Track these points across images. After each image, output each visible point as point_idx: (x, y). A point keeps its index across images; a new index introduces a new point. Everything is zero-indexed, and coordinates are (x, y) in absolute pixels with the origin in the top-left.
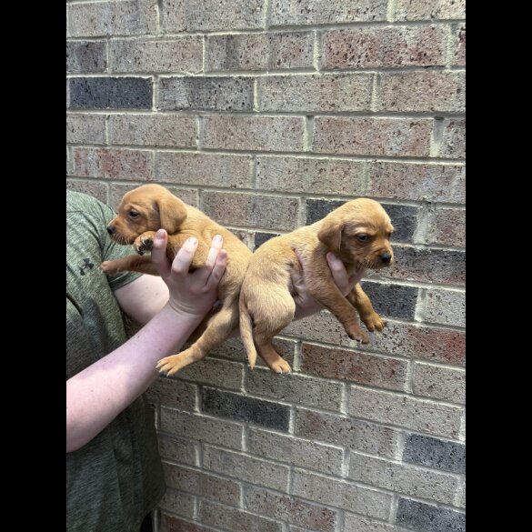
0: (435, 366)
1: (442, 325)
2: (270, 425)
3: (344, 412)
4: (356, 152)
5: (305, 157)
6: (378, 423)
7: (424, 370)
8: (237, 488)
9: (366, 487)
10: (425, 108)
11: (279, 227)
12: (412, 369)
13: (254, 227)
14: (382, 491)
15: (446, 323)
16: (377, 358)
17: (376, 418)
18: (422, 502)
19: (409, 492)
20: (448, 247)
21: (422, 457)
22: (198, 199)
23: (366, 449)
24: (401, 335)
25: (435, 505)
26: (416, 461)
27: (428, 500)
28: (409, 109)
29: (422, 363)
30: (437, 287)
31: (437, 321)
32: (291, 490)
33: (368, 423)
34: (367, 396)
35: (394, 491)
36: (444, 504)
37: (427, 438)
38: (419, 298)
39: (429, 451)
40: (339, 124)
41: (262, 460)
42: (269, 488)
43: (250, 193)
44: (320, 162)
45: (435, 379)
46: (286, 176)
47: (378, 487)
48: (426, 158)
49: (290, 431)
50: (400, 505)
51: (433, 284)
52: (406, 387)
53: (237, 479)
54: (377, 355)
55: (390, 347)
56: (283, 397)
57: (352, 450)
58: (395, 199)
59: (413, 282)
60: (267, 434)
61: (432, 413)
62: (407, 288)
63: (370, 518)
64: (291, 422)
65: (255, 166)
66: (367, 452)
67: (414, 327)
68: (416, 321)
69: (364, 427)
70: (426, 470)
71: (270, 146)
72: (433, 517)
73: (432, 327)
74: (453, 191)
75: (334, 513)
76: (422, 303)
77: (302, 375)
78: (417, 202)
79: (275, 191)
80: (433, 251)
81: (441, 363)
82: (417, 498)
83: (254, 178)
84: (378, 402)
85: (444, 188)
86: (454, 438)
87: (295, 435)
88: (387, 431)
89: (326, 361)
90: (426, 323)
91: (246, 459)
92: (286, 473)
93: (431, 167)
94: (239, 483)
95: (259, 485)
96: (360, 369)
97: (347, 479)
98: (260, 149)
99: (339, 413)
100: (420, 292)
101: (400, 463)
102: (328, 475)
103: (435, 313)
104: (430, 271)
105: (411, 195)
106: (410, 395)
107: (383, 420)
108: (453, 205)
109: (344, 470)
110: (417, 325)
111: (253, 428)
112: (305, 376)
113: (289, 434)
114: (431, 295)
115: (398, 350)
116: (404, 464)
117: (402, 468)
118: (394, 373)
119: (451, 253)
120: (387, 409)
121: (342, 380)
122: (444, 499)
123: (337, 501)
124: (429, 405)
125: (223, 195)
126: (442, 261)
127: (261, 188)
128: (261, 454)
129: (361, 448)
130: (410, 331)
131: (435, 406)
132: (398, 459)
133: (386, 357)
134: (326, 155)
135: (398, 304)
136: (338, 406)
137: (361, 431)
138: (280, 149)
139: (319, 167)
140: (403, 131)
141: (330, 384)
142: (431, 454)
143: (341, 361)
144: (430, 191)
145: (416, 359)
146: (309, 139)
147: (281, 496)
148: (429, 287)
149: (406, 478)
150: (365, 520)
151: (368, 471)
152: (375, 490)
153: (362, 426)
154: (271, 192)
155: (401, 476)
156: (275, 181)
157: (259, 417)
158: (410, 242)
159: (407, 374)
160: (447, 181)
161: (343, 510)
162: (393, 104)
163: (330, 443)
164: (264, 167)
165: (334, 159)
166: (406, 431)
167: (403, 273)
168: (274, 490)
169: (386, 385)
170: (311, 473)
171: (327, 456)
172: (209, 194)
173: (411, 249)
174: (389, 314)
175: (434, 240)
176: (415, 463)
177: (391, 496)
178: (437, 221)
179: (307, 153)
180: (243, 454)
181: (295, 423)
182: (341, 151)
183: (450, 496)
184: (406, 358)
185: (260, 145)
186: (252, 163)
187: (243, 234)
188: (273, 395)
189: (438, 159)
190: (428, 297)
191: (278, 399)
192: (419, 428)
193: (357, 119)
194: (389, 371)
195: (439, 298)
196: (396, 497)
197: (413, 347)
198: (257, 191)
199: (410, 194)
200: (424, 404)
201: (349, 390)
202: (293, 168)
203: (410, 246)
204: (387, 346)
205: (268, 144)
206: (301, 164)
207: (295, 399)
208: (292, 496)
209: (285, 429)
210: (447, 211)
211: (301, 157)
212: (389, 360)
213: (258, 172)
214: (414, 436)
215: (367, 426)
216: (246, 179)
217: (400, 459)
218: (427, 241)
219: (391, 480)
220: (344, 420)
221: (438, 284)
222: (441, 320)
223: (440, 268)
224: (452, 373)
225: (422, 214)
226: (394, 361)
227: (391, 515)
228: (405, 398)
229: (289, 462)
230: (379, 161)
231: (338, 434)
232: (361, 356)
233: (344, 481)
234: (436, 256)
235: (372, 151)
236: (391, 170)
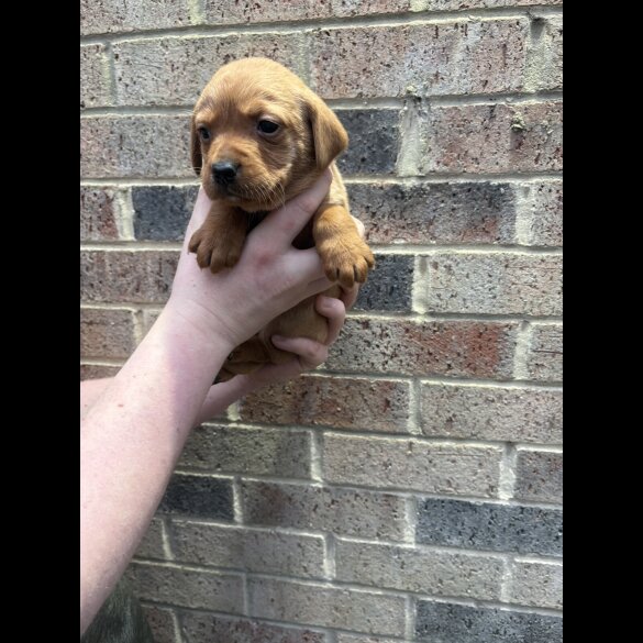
0: (453, 384)
1: (459, 315)
2: (205, 512)
3: (317, 478)
4: (283, 16)
5: (196, 36)
6: (373, 488)
7: (437, 394)
8: (168, 617)
9: (364, 591)
11: (171, 172)
12: (414, 395)
13: (127, 178)
14: (390, 593)
15: (463, 310)
16: (359, 383)
17: (366, 479)
18: (452, 602)
19: (430, 590)
20: (457, 175)
21: (445, 534)
23: (358, 533)
24: (394, 340)
25: (472, 605)
26: (437, 539)
27: (461, 598)
29: (432, 382)
30: (445, 251)
31: (450, 309)
32: (251, 609)
33: (358, 491)
34: (351, 447)
35: (408, 591)
36: (486, 601)
37: (451, 502)
38: (417, 274)
39: (454, 522)
41: (199, 570)
42: (217, 612)
43: (110, 115)
44: (224, 41)
45: (454, 407)
46: (168, 76)
47: (383, 588)
48: (405, 14)
49: (237, 519)
50: (419, 610)
51: (438, 245)
52: (411, 425)
53: (165, 604)
54: (359, 378)
55: (377, 361)
56: (219, 466)
57: (335, 535)
58: (360, 98)
59: (406, 246)
60: (202, 527)
61: (454, 461)
62: (394, 258)
63: (375, 636)
64: (236, 504)
65: (111, 62)
66: (360, 536)
67: (414, 324)
68: (416, 314)
69: (352, 498)
70: (452, 552)
71: (131, 23)
72: (471, 623)
73: (442, 320)
74: (458, 72)
75: (321, 636)
76: (422, 282)
77: (243, 426)
78: (398, 100)
79: (153, 107)
80: (433, 186)
81: (463, 378)
82: (444, 597)
83: (113, 85)
84: (369, 456)
85: (442, 69)
86: (491, 497)
87: (246, 523)
88: (389, 499)
89: (279, 398)
90: (432, 314)
91: (174, 572)
93: (415, 30)
94: (171, 610)
95: (200, 609)
96: (335, 403)
97: (335, 582)
98: (115, 29)
99: (309, 479)
100: (417, 262)
101: (413, 546)
102: (304, 579)
103: (446, 296)
104: (431, 223)
105: (387, 89)
106: (419, 437)
107: (380, 484)
108: (459, 98)
109: (328, 568)
110: (418, 320)
111: (178, 521)
112: (249, 427)
113: (236, 523)
114: (436, 266)
115: (392, 365)
116: (419, 547)
117: (416, 554)
118: (389, 404)
119: (462, 186)
120: (385, 464)
121: (308, 426)
122: (485, 594)
123: (323, 618)
124: (449, 449)
126: (450, 203)
127: (129, 103)
128: (196, 560)
129: (351, 531)
130: (407, 331)
131: (459, 450)
132: (409, 540)
133: (374, 380)
134: (232, 27)
135: (383, 288)
136: (308, 470)
137: (347, 505)
138: (150, 25)
139: (223, 52)
141: (290, 434)
142: (459, 527)
143: (303, 395)
144: (418, 77)
145: (423, 377)
147: (237, 619)
148: (432, 252)
149: (426, 567)
150: (368, 640)
151: (365, 565)
152: (380, 593)
153: (348, 497)
154: (147, 108)
155: (416, 567)
156: (151, 90)
157: (185, 504)
158: (393, 174)
159: (410, 404)
160: (445, 54)
161: (334, 630)
163: (301, 529)
164: (128, 62)
165: (247, 33)
166: (417, 496)
167: (386, 232)
168: (225, 613)
169: (378, 426)
170: (278, 579)
171: (299, 550)
173: (396, 187)
174: (370, 306)
175: (432, 166)
176: (435, 544)
177: (404, 599)
178: (435, 131)
179: (198, 28)
180: (168, 565)
181: (242, 504)
182: (257, 17)
183: (495, 589)
184: (407, 377)
185: (115, 23)
186: (105, 58)
187: (111, 193)
188: (201, 464)
189: (426, 13)
190: (431, 269)
191: (210, 471)
192: (436, 488)
194: (380, 402)
195: (449, 268)
196: (412, 599)
197: (414, 358)
198: (121, 109)
199: (385, 86)
200: (440, 449)
201: (320, 440)
202: (179, 60)
203: (393, 182)
204: (374, 360)
205: (128, 19)
206: (192, 51)
207: (237, 466)
208: (255, 619)
209: (229, 517)
210: (449, 110)
211: (188, 36)
212: (378, 383)
213: (119, 73)
214: (429, 501)
215: (357, 495)
216: (99, 88)
217: (412, 540)
218: (420, 169)
219: (402, 574)
220: (319, 490)
221: (445, 245)
222: (456, 306)
223: (446, 216)
224: (480, 393)
225: (408, 122)
226: (387, 383)
227: (407, 628)
228: (411, 444)
229: (242, 567)
230: (325, 28)
231: (313, 515)
232: (334, 382)
233: (331, 586)
234: (438, 195)
235: (311, 10)
236: (347, 45)
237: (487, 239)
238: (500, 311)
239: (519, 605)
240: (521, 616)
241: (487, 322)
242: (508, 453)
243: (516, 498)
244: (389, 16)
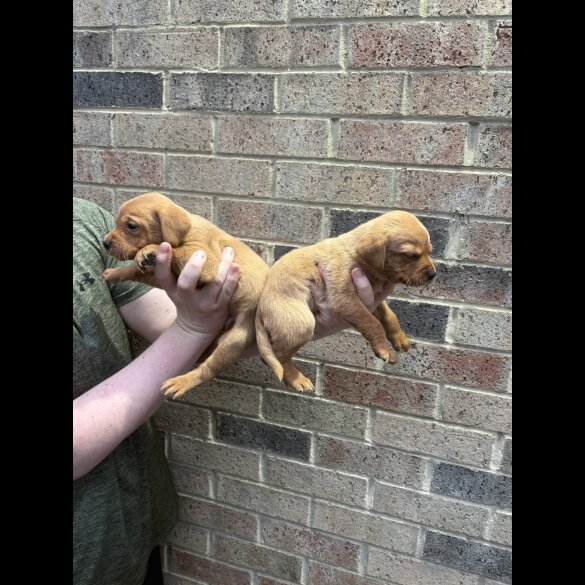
0: (466, 390)
1: (474, 347)
2: (290, 453)
3: (368, 437)
4: (384, 159)
5: (329, 164)
6: (405, 451)
7: (455, 395)
8: (254, 521)
9: (391, 519)
10: (459, 112)
11: (301, 240)
12: (441, 394)
13: (273, 240)
14: (409, 524)
15: (478, 345)
16: (404, 382)
17: (401, 444)
18: (451, 535)
19: (437, 525)
20: (482, 263)
21: (451, 488)
22: (212, 207)
23: (391, 479)
24: (431, 358)
25: (464, 539)
26: (444, 491)
27: (457, 533)
28: (442, 113)
29: (453, 388)
30: (469, 307)
31: (470, 343)
32: (312, 522)
33: (395, 451)
34: (394, 423)
35: (421, 524)
36: (474, 537)
37: (457, 467)
38: (450, 318)
39: (458, 480)
40: (366, 129)
41: (281, 491)
42: (289, 521)
43: (269, 202)
44: (346, 169)
45: (465, 404)
46: (309, 184)
47: (405, 520)
48: (459, 167)
49: (311, 460)
50: (427, 538)
51: (465, 303)
52: (435, 413)
53: (254, 511)
54: (405, 379)
55: (418, 370)
56: (304, 423)
57: (376, 479)
58: (426, 210)
59: (444, 300)
60: (286, 463)
61: (461, 440)
62: (437, 307)
63: (395, 552)
64: (312, 450)
65: (274, 172)
66: (393, 482)
67: (445, 349)
68: (447, 343)
69: (390, 456)
70: (454, 501)
71: (291, 152)
72: (462, 551)
74: (488, 203)
75: (358, 547)
76: (453, 324)
77: (324, 400)
78: (449, 214)
79: (297, 201)
80: (465, 267)
81: (473, 387)
82: (445, 531)
83: (274, 185)
84: (405, 429)
85: (479, 200)
86: (485, 467)
87: (316, 464)
88: (415, 460)
89: (350, 385)
90: (457, 345)
91: (263, 489)
92: (306, 504)
93: (464, 176)
94: (256, 516)
95: (277, 518)
96: (387, 393)
97: (372, 511)
98: (280, 154)
99: (363, 440)
100: (451, 311)
101: (428, 494)
102: (351, 506)
103: (467, 334)
104: (462, 289)
105: (443, 206)
106: (440, 421)
107: (410, 448)
108: (488, 218)
109: (369, 501)
110: (448, 347)
111: (271, 456)
112: (328, 401)
113: (310, 463)
114: (463, 315)
115: (428, 374)
116: (432, 495)
117: (430, 499)
118: (422, 398)
119: (484, 269)
120: (415, 436)
121: (367, 406)
122: (473, 532)
123: (360, 534)
124: (459, 432)
125: (240, 204)
126: (476, 278)
127: (282, 197)
128: (279, 484)
129: (387, 478)
130: (440, 353)
131: (465, 433)
132: (426, 489)
133: (414, 381)
134: (352, 161)
135: (427, 324)
136: (363, 434)
137: (387, 461)
138: (301, 154)
139: (344, 175)
140: (435, 137)
141: (354, 409)
142: (461, 485)
143: (366, 385)
144: (463, 203)
145: (448, 384)
146: (334, 144)
147: (300, 529)
148: (461, 307)
149: (434, 509)
150: (390, 554)
151: (394, 502)
152: (402, 522)
153: (388, 455)
154: (292, 201)
155: (428, 508)
156: (296, 190)
157: (278, 446)
158: (442, 257)
159: (437, 399)
160: (482, 192)
161: (366, 544)
162: (425, 107)
163: (353, 472)
164: (285, 173)
165: (361, 166)
166: (435, 460)
167: (433, 291)
168: (293, 522)
169: (414, 411)
170: (333, 504)
171: (350, 486)
172: (225, 203)
173: (442, 264)
174: (417, 334)
175: (466, 255)
176: (443, 494)
177: (417, 529)
178: (471, 235)
179: (331, 159)
180: (260, 485)
181: (316, 451)
182: (368, 157)
183: (481, 529)
184: (436, 382)
185: (281, 150)
186: (271, 169)
187: (262, 248)
188: (292, 421)
189: (472, 168)
190: (459, 317)
191: (298, 426)
192: (448, 456)
193: (386, 123)
194: (417, 396)
195: (471, 317)
196: (423, 530)
197: (443, 371)
198: (276, 200)
200: (453, 431)
201: (374, 416)
202: (317, 176)
203: (441, 262)
204: (416, 369)
205: (289, 149)
206: (325, 172)
207: (316, 425)
208: (313, 529)
209: (306, 458)
210: (481, 224)
211: (324, 164)
212: (416, 384)
213: (278, 179)
214: (442, 464)
215: (394, 454)
216: (265, 186)
217: (428, 489)
218: (459, 256)
219: (418, 512)
220: (369, 448)
221: (470, 303)
222: (473, 341)
223: (473, 286)
224: (483, 398)
225: (454, 227)
226: (423, 385)
227: (417, 549)
228: (434, 425)
229: (310, 493)
230: (409, 169)
231: (363, 464)
232: (387, 379)
233: (368, 513)
234: (469, 273)
235: (402, 158)
236: (422, 180)
237: (497, 303)
238: (502, 348)
239: (496, 543)
240: (497, 551)
241: (492, 354)
242: (499, 440)
243: (501, 470)
244: (449, 167)
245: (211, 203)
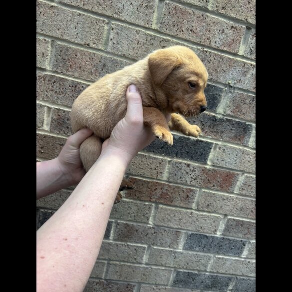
0: (213, 192)
1: (223, 168)
3: (151, 223)
4: (191, 39)
5: (152, 33)
6: (172, 228)
7: (207, 195)
9: (157, 267)
10: (242, 18)
12: (199, 195)
14: (167, 268)
15: (225, 166)
16: (179, 188)
17: (171, 225)
18: (190, 271)
19: (183, 267)
20: (236, 118)
21: (194, 246)
22: (50, 49)
23: (162, 245)
24: (197, 173)
25: (197, 272)
26: (190, 248)
27: (194, 270)
28: (233, 15)
29: (206, 191)
30: (224, 143)
31: (220, 165)
32: (106, 276)
33: (166, 229)
34: (169, 212)
35: (174, 267)
36: (202, 271)
37: (200, 235)
38: (212, 150)
39: (199, 242)
40: (184, 13)
43: (102, 54)
44: (164, 40)
45: (211, 200)
46: (135, 46)
47: (165, 267)
48: (235, 55)
49: (111, 238)
50: (177, 274)
51: (222, 141)
54: (179, 186)
55: (188, 180)
57: (152, 246)
58: (211, 80)
59: (211, 139)
61: (205, 220)
62: (206, 143)
63: (156, 285)
64: (112, 232)
65: (109, 30)
66: (162, 246)
67: (206, 168)
68: (208, 165)
69: (162, 231)
70: (195, 253)
71: (123, 16)
72: (194, 279)
73: (216, 168)
74: (247, 81)
75: (134, 286)
76: (213, 153)
77: (126, 200)
78: (224, 85)
79: (124, 56)
80: (227, 120)
81: (217, 190)
82: (187, 270)
83: (107, 40)
84: (175, 216)
85: (242, 78)
86: (214, 234)
87: (114, 240)
88: (177, 233)
89: (144, 189)
90: (213, 166)
92: (103, 266)
93: (237, 61)
96: (167, 194)
97: (147, 264)
98: (115, 16)
99: (148, 223)
100: (214, 145)
101: (181, 251)
102: (133, 263)
103: (220, 160)
104: (222, 133)
105: (221, 79)
106: (196, 210)
107: (175, 226)
108: (245, 91)
109: (145, 259)
110: (208, 167)
113: (109, 239)
114: (220, 148)
115: (194, 183)
116: (183, 251)
117: (182, 253)
118: (188, 197)
119: (236, 122)
120: (180, 220)
121: (153, 202)
122: (202, 268)
123: (137, 279)
124: (205, 215)
125: (76, 52)
126: (231, 127)
127: (112, 51)
129: (159, 244)
130: (203, 170)
131: (208, 216)
132: (180, 249)
133: (185, 187)
134: (169, 35)
135: (199, 153)
136: (148, 219)
137: (160, 234)
138: (133, 20)
139: (162, 44)
140: (226, 30)
141: (145, 205)
142: (200, 244)
143: (155, 190)
144: (233, 79)
145: (203, 188)
146: (158, 19)
147: (97, 281)
148: (220, 143)
149: (183, 259)
150: (154, 287)
151: (161, 257)
152: (163, 268)
154: (120, 56)
155: (180, 258)
156: (125, 48)
158: (215, 112)
159: (196, 198)
160: (245, 74)
161: (140, 283)
162: (223, 8)
163: (138, 243)
164: (117, 33)
165: (174, 40)
166: (188, 232)
167: (206, 132)
169: (181, 205)
170: (122, 263)
171: (135, 251)
172: (62, 47)
173: (214, 117)
174: (192, 159)
175: (229, 112)
176: (189, 250)
177: (172, 271)
178: (233, 100)
179: (154, 30)
181: (115, 231)
182: (181, 35)
183: (206, 266)
184: (197, 187)
185: (116, 13)
186: (106, 27)
189: (243, 57)
190: (218, 149)
192: (196, 229)
193: (197, 12)
194: (185, 196)
195: (224, 150)
196: (175, 270)
197: (202, 181)
198: (108, 53)
199: (221, 78)
200: (202, 215)
201: (157, 208)
202: (142, 41)
203: (214, 114)
204: (187, 180)
205: (123, 14)
206: (149, 39)
207: (117, 216)
208: (105, 280)
209: (107, 237)
210: (240, 94)
211: (149, 32)
212: (186, 189)
213: (111, 37)
214: (192, 234)
215: (165, 230)
216: (99, 40)
217: (182, 248)
218: (225, 112)
219: (174, 261)
220: (150, 228)
221: (225, 142)
222: (223, 164)
223: (228, 131)
224: (221, 196)
225: (225, 94)
226: (190, 189)
227: (170, 282)
228: (192, 212)
229: (107, 258)
230: (205, 49)
231: (145, 237)
232: (169, 186)
233: (144, 266)
234: (228, 123)
235: (203, 41)
236: (212, 59)
237: (239, 142)
238: (236, 168)
239: (213, 272)
240: (212, 276)
241: (231, 171)
242: (224, 218)
243: (223, 234)
244: (230, 53)
245: (49, 45)
